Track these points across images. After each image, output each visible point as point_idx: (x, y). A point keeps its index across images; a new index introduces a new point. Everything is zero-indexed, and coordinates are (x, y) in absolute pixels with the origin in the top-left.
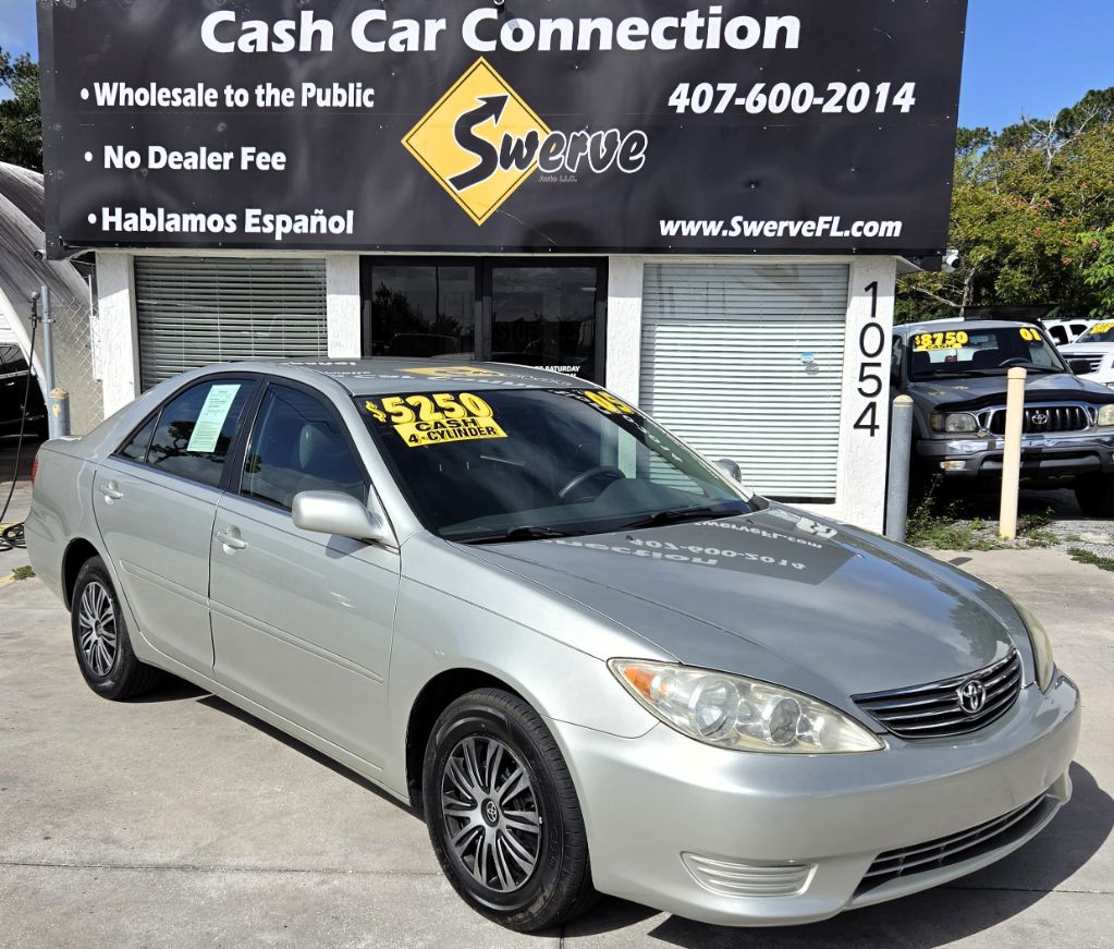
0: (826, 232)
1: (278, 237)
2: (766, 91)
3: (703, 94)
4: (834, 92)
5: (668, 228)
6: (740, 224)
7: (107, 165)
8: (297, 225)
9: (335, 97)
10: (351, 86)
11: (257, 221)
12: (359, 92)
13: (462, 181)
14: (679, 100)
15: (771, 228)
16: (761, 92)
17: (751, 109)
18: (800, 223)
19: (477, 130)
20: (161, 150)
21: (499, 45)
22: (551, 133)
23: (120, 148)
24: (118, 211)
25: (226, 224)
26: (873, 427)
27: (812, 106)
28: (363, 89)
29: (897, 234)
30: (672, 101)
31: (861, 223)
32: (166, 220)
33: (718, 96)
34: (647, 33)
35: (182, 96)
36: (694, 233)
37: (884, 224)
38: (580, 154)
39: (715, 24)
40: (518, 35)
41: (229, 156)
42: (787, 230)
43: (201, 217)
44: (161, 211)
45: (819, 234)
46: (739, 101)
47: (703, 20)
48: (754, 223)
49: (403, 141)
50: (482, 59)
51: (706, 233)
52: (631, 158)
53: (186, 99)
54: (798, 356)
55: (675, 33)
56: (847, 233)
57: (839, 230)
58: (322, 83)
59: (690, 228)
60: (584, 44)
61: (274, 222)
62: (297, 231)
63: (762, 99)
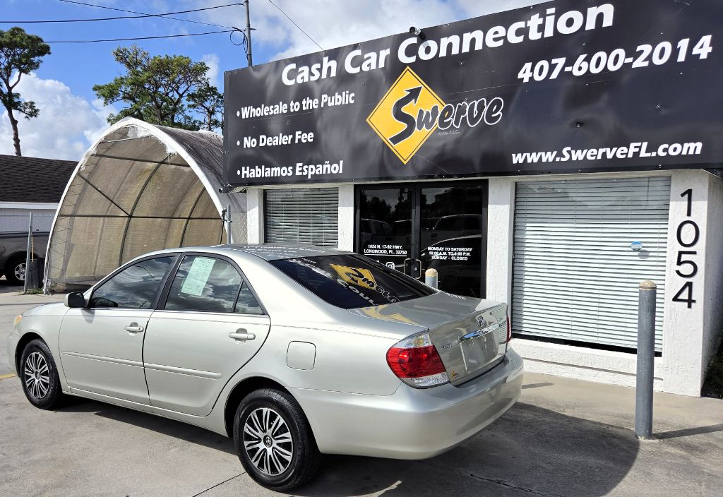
0: (636, 154)
1: (309, 177)
2: (588, 60)
3: (542, 68)
4: (642, 52)
5: (517, 159)
6: (569, 152)
7: (245, 147)
8: (318, 170)
9: (336, 100)
10: (344, 93)
11: (301, 169)
12: (347, 96)
13: (396, 139)
14: (525, 74)
15: (592, 154)
16: (584, 60)
17: (576, 73)
18: (615, 149)
19: (404, 109)
20: (264, 137)
21: (418, 58)
22: (446, 106)
23: (250, 138)
24: (248, 168)
25: (288, 172)
26: (690, 302)
27: (624, 64)
28: (349, 94)
29: (698, 152)
30: (520, 76)
31: (666, 146)
32: (265, 171)
33: (552, 67)
34: (504, 35)
35: (273, 109)
36: (536, 161)
37: (686, 145)
38: (462, 116)
39: (550, 21)
40: (428, 50)
41: (291, 137)
42: (605, 154)
43: (279, 169)
44: (263, 167)
45: (630, 155)
46: (568, 69)
47: (542, 19)
48: (579, 152)
49: (367, 120)
50: (408, 67)
51: (544, 160)
52: (493, 116)
53: (275, 110)
54: (630, 244)
55: (523, 32)
56: (654, 154)
57: (647, 152)
58: (331, 94)
59: (533, 158)
60: (466, 49)
61: (307, 169)
62: (317, 173)
63: (585, 65)
